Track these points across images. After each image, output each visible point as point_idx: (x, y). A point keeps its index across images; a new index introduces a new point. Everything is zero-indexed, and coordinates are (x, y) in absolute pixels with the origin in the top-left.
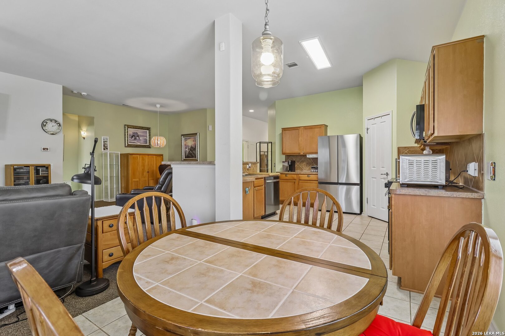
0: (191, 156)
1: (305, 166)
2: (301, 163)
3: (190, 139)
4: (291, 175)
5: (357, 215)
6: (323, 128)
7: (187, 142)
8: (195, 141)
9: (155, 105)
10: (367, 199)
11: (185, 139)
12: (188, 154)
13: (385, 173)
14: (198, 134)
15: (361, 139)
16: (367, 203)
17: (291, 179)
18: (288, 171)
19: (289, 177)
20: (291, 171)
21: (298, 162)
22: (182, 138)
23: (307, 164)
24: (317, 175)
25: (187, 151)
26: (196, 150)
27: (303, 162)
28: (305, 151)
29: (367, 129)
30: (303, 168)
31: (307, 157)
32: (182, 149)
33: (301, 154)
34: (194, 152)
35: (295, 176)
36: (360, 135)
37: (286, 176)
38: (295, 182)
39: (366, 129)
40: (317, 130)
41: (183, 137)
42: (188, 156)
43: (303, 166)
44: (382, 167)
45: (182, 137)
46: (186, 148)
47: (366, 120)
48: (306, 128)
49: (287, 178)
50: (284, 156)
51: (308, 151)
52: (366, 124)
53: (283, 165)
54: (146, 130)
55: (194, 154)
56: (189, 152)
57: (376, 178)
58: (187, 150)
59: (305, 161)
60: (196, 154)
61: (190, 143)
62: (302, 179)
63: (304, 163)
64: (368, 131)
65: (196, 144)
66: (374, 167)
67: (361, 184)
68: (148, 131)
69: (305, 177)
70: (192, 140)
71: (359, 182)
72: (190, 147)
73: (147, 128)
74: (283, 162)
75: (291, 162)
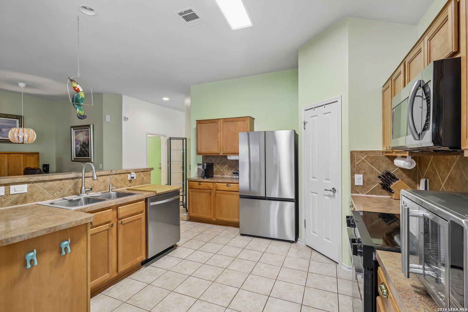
0: (83, 155)
1: (227, 169)
2: (221, 165)
3: (82, 132)
4: (207, 183)
5: (292, 243)
6: (248, 122)
7: (79, 136)
8: (89, 135)
9: (15, 83)
10: (305, 221)
11: (76, 132)
12: (80, 152)
13: (331, 189)
14: (92, 126)
15: (296, 137)
16: (305, 227)
17: (205, 188)
18: (203, 178)
19: (203, 185)
20: (207, 178)
21: (218, 164)
22: (71, 131)
23: (229, 167)
24: (238, 183)
25: (78, 148)
26: (89, 146)
27: (224, 164)
28: (225, 151)
29: (305, 123)
30: (224, 172)
31: (229, 158)
32: (71, 145)
33: (220, 155)
34: (86, 149)
35: (211, 185)
36: (295, 131)
37: (199, 184)
38: (210, 193)
39: (303, 123)
40: (240, 123)
41: (73, 129)
42: (79, 154)
43: (225, 170)
44: (326, 179)
45: (71, 129)
46: (76, 144)
47: (303, 110)
48: (226, 120)
49: (201, 187)
50: (201, 157)
51: (229, 150)
52: (303, 116)
53: (198, 169)
54: (14, 118)
55: (87, 151)
56: (81, 149)
57: (317, 194)
58: (78, 146)
59: (227, 163)
60: (89, 151)
61: (82, 137)
62: (220, 189)
63: (226, 166)
64: (306, 126)
65: (89, 139)
66: (314, 178)
67: (296, 200)
68: (17, 121)
69: (223, 187)
70: (84, 133)
71: (294, 198)
72: (82, 143)
73: (16, 116)
74: (199, 164)
75: (207, 166)
